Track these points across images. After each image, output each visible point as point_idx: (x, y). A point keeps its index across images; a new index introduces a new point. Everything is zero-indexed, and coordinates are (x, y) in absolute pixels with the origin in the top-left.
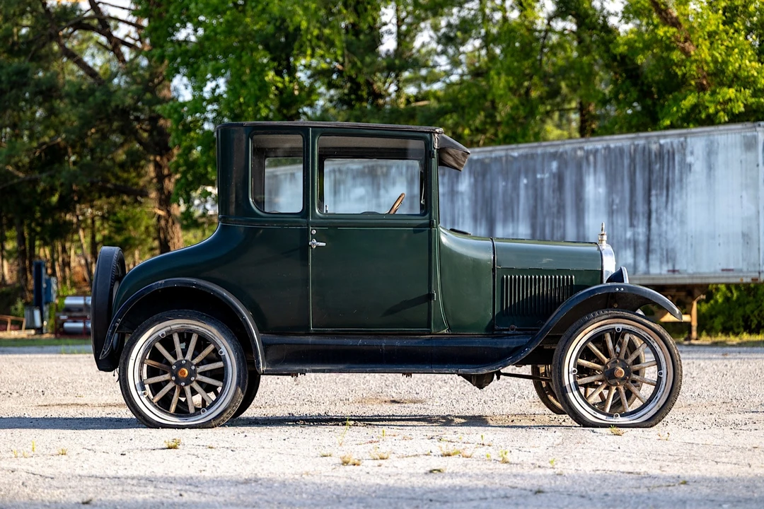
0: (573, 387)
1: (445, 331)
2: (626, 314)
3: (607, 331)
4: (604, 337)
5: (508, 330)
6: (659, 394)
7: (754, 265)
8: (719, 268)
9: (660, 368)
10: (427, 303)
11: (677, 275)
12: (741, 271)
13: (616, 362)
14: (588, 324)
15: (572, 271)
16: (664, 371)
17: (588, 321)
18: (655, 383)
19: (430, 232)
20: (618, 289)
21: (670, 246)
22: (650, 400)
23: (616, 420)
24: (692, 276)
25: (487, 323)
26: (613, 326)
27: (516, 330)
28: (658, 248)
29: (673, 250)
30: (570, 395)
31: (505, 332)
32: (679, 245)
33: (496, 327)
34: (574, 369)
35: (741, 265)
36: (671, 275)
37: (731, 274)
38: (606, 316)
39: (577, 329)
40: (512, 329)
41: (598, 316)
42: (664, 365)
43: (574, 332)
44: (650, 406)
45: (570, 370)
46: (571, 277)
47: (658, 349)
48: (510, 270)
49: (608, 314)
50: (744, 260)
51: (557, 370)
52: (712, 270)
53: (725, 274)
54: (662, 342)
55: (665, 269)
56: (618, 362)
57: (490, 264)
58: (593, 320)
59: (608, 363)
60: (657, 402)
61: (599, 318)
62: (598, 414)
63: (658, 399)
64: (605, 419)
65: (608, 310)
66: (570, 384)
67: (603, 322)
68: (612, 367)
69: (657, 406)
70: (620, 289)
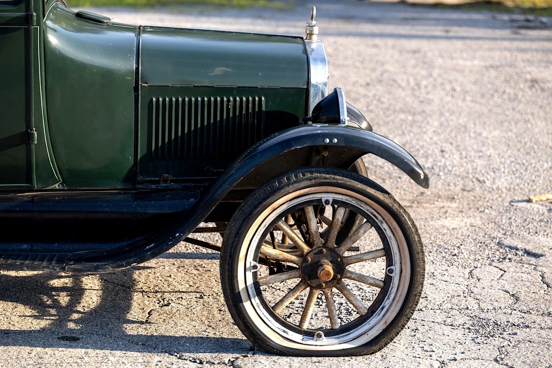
0: (252, 291)
1: (56, 186)
2: (340, 179)
3: (308, 203)
4: (305, 214)
5: (158, 182)
6: (387, 303)
9: (390, 262)
10: (24, 146)
13: (321, 252)
14: (277, 195)
15: (262, 89)
16: (396, 268)
17: (279, 189)
18: (382, 284)
19: (27, 32)
20: (328, 140)
22: (372, 311)
23: (318, 343)
25: (125, 171)
26: (318, 196)
27: (172, 181)
30: (247, 305)
31: (153, 186)
33: (140, 178)
34: (253, 263)
38: (308, 183)
39: (260, 203)
40: (165, 181)
41: (295, 182)
42: (396, 258)
43: (256, 207)
44: (373, 320)
45: (248, 266)
46: (260, 100)
47: (388, 233)
48: (163, 90)
49: (310, 179)
51: (226, 267)
54: (395, 224)
56: (325, 250)
57: (131, 79)
58: (287, 189)
59: (308, 253)
60: (384, 315)
61: (296, 185)
62: (290, 332)
63: (385, 310)
64: (301, 342)
65: (311, 172)
66: (246, 287)
67: (302, 191)
68: (315, 260)
69: (383, 322)
70: (331, 141)
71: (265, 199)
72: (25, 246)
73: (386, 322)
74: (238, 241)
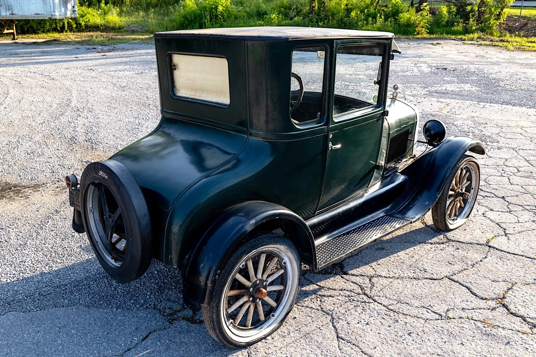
7: (49, 12)
8: (33, 13)
11: (14, 16)
12: (44, 14)
21: (9, 4)
24: (21, 16)
28: (3, 4)
29: (11, 5)
32: (13, 3)
35: (43, 12)
36: (11, 16)
37: (39, 16)
50: (44, 10)
52: (30, 14)
53: (36, 16)
55: (8, 13)
63: (470, 203)
73: (471, 207)
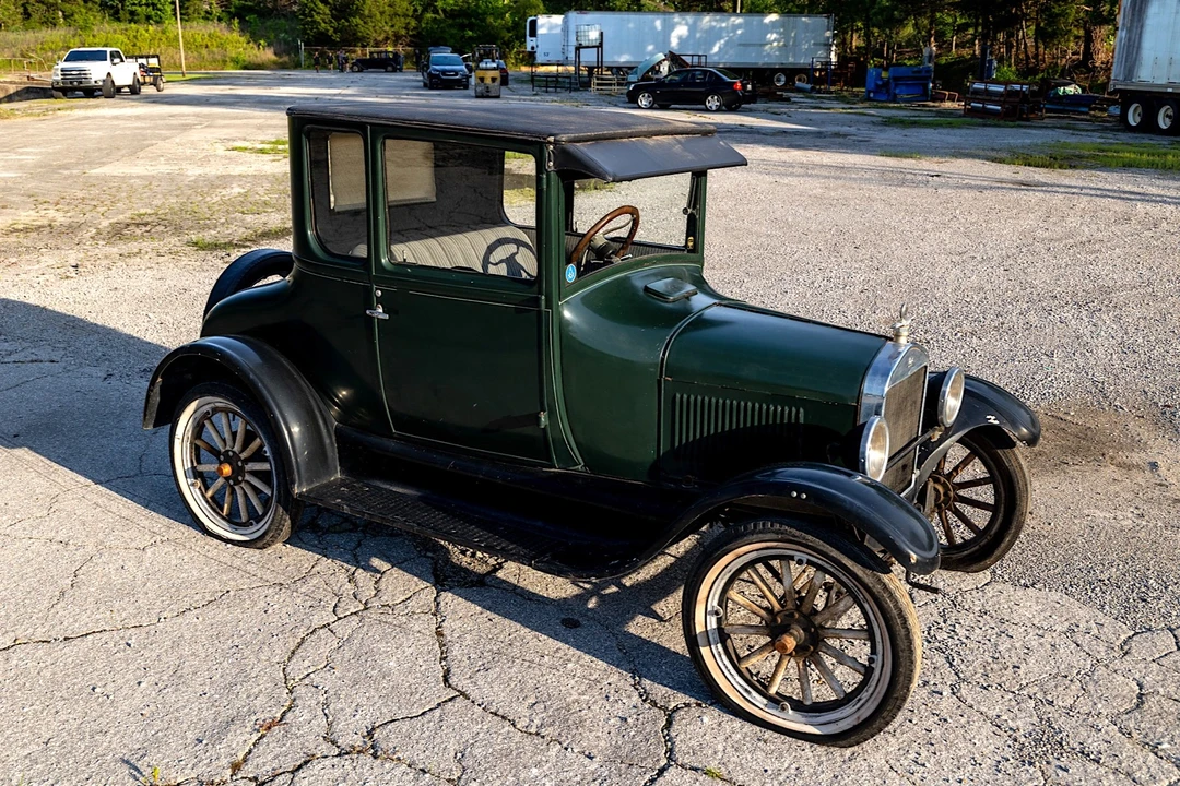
0: (713, 636)
1: (579, 467)
5: (681, 482)
6: (865, 695)
9: (873, 650)
13: (792, 615)
15: (800, 400)
16: (878, 659)
17: (743, 535)
18: (863, 670)
20: (796, 495)
22: (849, 698)
23: (781, 716)
25: (648, 464)
26: (790, 553)
27: (695, 483)
30: (705, 650)
33: (663, 474)
34: (717, 608)
38: (778, 537)
40: (688, 482)
41: (760, 532)
42: (878, 647)
44: (848, 710)
45: (709, 609)
46: (798, 411)
48: (688, 386)
49: (777, 532)
54: (876, 609)
56: (797, 615)
57: (655, 371)
58: (750, 538)
59: (778, 613)
60: (858, 709)
61: (761, 535)
62: (754, 693)
63: (862, 702)
64: (762, 707)
65: (781, 524)
66: (707, 631)
67: (769, 544)
68: (786, 623)
69: (856, 716)
70: (799, 495)
71: (727, 544)
72: (539, 524)
73: (859, 718)
74: (697, 582)
